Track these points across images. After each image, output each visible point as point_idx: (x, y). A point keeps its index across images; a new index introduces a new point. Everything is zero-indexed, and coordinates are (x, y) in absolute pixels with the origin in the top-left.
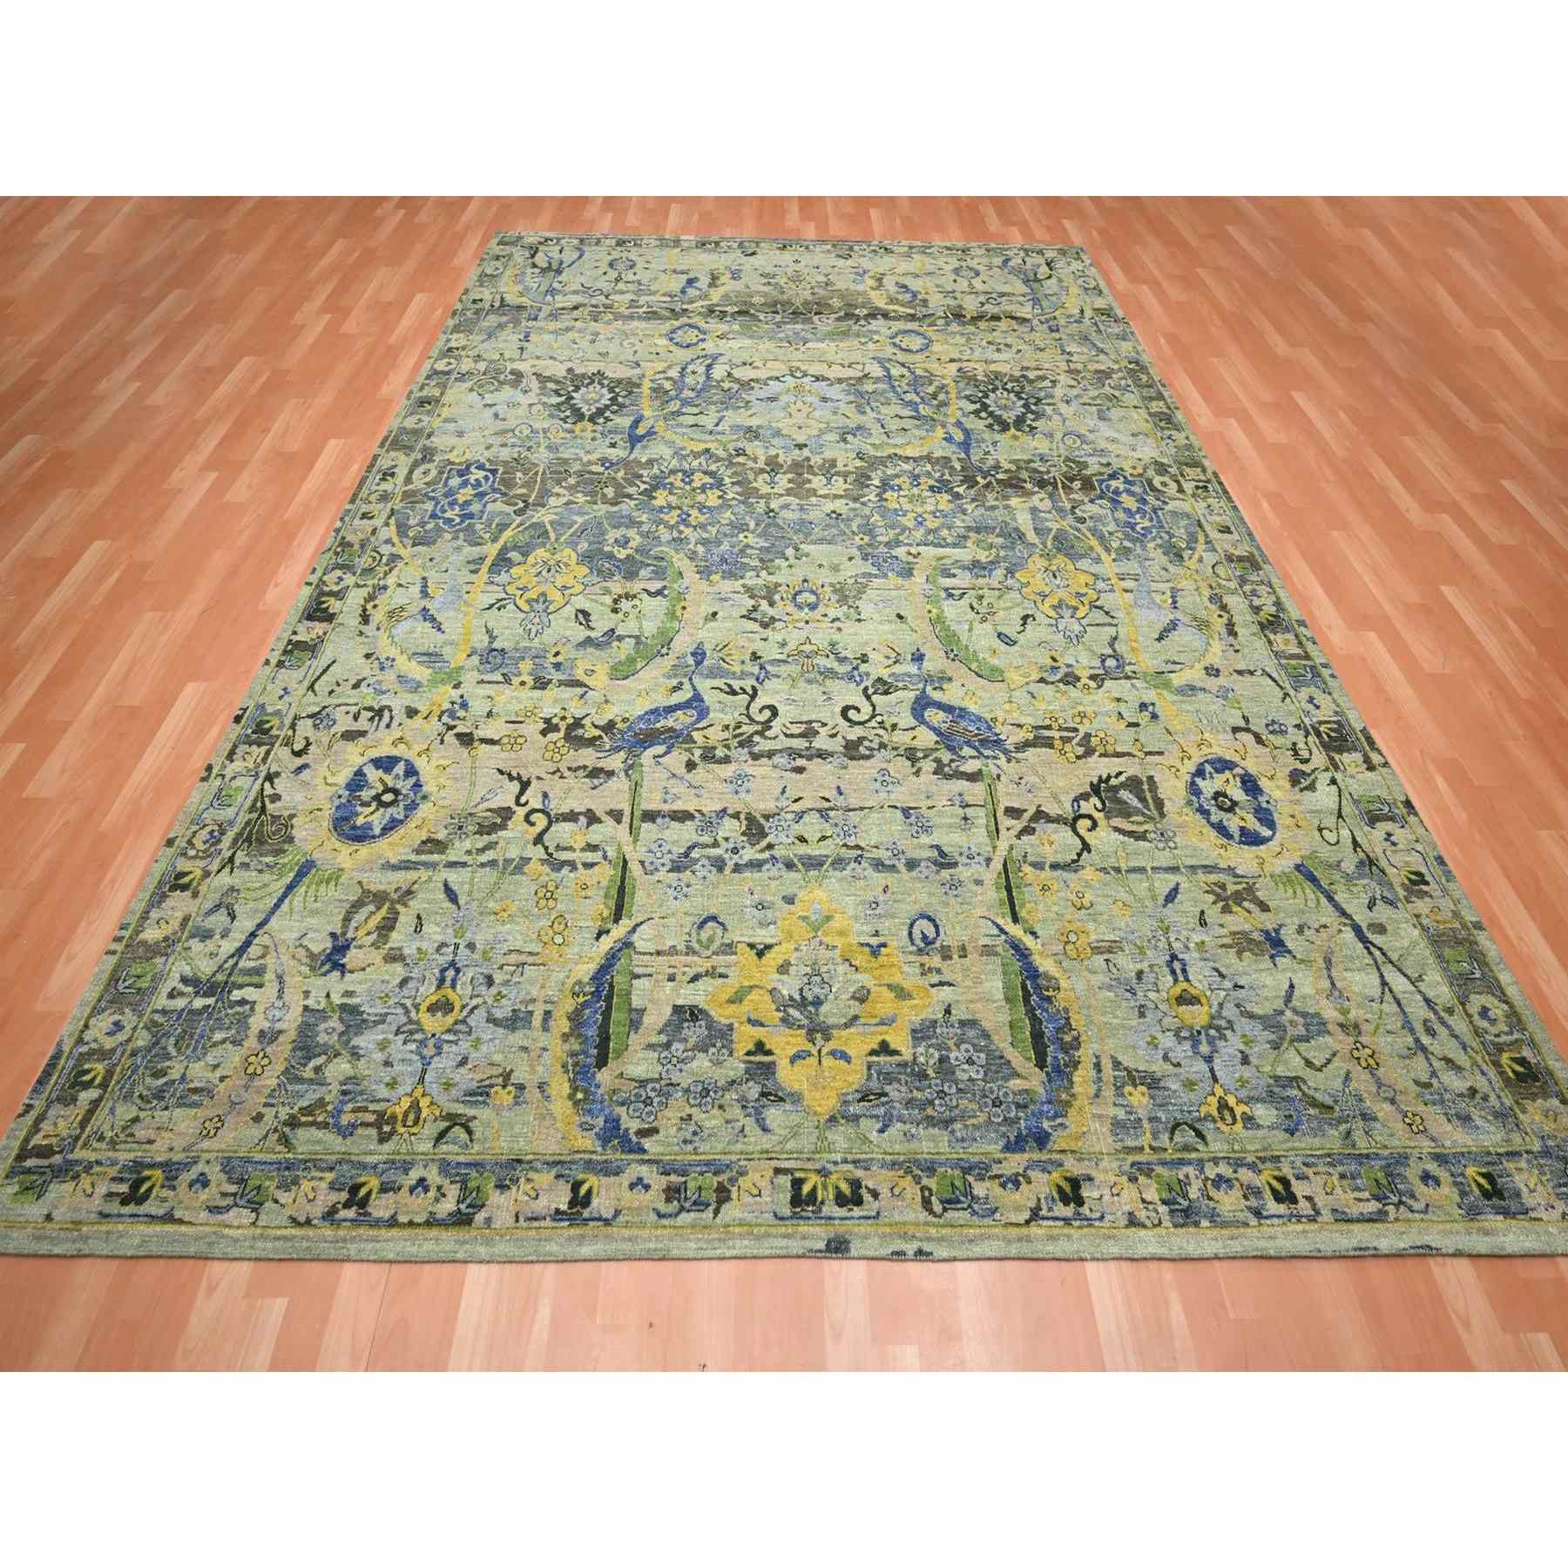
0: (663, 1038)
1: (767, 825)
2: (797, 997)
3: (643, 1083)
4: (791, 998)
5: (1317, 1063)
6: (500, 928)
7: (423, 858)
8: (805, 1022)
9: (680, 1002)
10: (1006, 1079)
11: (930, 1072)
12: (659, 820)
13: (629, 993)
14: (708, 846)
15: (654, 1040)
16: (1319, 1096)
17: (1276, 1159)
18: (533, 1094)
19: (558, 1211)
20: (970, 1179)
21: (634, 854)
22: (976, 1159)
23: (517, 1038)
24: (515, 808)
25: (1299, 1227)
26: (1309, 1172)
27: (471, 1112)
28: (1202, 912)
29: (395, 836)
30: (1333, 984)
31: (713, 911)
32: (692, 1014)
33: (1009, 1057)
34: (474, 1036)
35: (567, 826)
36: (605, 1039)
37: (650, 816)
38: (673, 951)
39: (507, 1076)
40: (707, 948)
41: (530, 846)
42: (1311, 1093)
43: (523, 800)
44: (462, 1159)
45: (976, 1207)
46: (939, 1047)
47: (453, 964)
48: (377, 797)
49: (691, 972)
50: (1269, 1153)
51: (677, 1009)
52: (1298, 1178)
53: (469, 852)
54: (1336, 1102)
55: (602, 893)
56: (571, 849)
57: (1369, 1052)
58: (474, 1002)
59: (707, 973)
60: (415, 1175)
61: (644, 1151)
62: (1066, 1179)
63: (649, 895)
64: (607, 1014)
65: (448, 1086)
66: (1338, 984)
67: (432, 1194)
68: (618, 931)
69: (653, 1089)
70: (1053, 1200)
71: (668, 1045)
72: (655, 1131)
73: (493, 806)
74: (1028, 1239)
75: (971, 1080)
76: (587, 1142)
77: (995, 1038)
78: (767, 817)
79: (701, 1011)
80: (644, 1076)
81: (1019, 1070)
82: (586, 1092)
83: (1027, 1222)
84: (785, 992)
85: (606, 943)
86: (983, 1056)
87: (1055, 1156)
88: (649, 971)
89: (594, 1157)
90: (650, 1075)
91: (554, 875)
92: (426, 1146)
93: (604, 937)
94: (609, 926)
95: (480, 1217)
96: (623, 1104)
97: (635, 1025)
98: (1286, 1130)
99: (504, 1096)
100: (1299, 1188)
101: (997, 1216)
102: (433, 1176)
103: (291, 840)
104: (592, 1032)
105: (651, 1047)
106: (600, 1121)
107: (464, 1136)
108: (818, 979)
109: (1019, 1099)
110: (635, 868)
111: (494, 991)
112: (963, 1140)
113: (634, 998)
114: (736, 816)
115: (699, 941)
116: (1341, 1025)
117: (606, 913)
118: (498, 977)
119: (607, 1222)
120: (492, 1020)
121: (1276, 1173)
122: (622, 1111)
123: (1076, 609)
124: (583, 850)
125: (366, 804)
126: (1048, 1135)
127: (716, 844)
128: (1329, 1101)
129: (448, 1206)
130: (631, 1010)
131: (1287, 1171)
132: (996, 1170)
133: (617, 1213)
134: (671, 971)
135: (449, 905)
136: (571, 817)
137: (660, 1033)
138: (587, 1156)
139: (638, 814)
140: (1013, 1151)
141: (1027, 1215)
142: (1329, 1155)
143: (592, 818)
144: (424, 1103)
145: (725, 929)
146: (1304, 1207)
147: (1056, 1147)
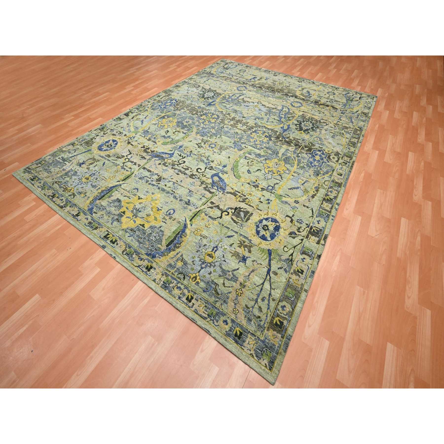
0: (111, 202)
2: (138, 209)
3: (102, 206)
4: (137, 209)
5: (226, 285)
6: (105, 173)
7: (106, 157)
8: (135, 213)
9: (119, 198)
10: (158, 244)
11: (146, 234)
12: (145, 170)
14: (149, 178)
15: (110, 201)
16: (218, 291)
17: (195, 293)
18: (86, 198)
19: (73, 215)
20: (135, 253)
21: (136, 173)
22: (139, 251)
23: (92, 189)
24: (125, 156)
25: (185, 306)
26: (199, 300)
27: (76, 195)
28: (233, 244)
29: (105, 152)
30: (249, 275)
31: (139, 188)
32: (119, 201)
33: (163, 241)
34: (87, 185)
35: (130, 163)
36: (103, 196)
37: (144, 168)
38: (126, 190)
39: (86, 193)
40: (132, 193)
41: (122, 163)
42: (218, 289)
43: (128, 156)
44: (69, 200)
45: (131, 258)
46: (152, 231)
47: (94, 174)
48: (108, 145)
49: (125, 195)
50: (194, 291)
51: (118, 199)
52: (196, 299)
53: (112, 159)
54: (221, 294)
55: (125, 176)
56: (127, 167)
57: (241, 292)
58: (92, 181)
59: (128, 197)
60: (62, 198)
61: (92, 215)
62: (151, 266)
63: (131, 180)
64: (107, 193)
65: (77, 189)
66: (250, 276)
67: (62, 202)
68: (121, 183)
69: (102, 208)
70: (144, 267)
71: (111, 203)
72: (97, 213)
73: (123, 155)
74: (133, 269)
75: (152, 240)
76: (86, 208)
77: (164, 236)
78: (163, 179)
79: (121, 201)
80: (103, 205)
81: (162, 244)
82: (93, 202)
83: (136, 266)
84: (137, 207)
85: (118, 183)
86: (158, 238)
87: (153, 261)
88: (120, 191)
89: (85, 211)
91: (121, 169)
92: (67, 195)
94: (121, 181)
95: (64, 208)
97: (109, 197)
98: (203, 290)
99: (83, 195)
100: (193, 301)
101: (132, 262)
102: (64, 200)
103: (91, 145)
104: (102, 194)
105: (108, 202)
106: (91, 207)
107: (73, 197)
108: (144, 208)
109: (157, 248)
110: (134, 175)
111: (96, 181)
112: (140, 247)
113: (113, 193)
114: (158, 176)
115: (132, 191)
116: (241, 283)
117: (122, 179)
118: (98, 179)
119: (78, 220)
120: (91, 185)
121: (192, 296)
122: (95, 207)
123: (274, 173)
124: (129, 168)
125: (106, 146)
126: (156, 257)
127: (150, 178)
128: (220, 293)
129: (62, 204)
130: (111, 195)
131: (195, 297)
132: (140, 255)
133: (80, 220)
134: (123, 193)
135: (102, 165)
136: (132, 162)
139: (143, 167)
140: (147, 255)
141: (137, 265)
142: (207, 301)
143: (135, 164)
144: (73, 190)
145: (138, 192)
146: (190, 304)
147: (155, 260)
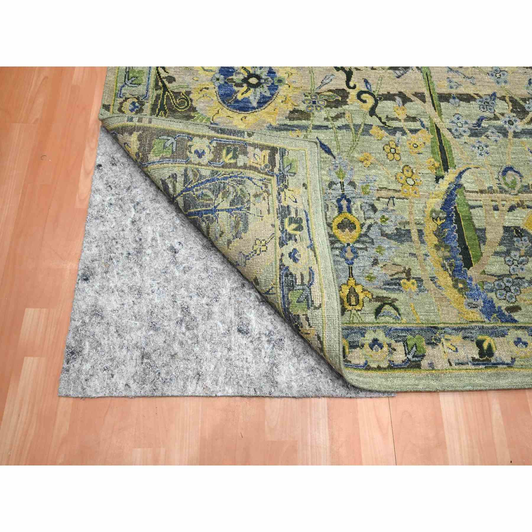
0: (504, 248)
1: (526, 106)
3: (500, 277)
6: (367, 172)
7: (296, 122)
9: (507, 224)
12: (451, 100)
13: (471, 219)
14: (490, 119)
15: (498, 249)
18: (428, 284)
19: (474, 359)
21: (444, 124)
23: (405, 247)
24: (348, 90)
27: (393, 296)
29: (269, 108)
31: (509, 164)
32: (517, 232)
34: (376, 245)
35: (389, 103)
36: (465, 251)
37: (444, 98)
38: (490, 190)
39: (408, 272)
40: (513, 188)
41: (368, 117)
43: (351, 84)
44: (398, 326)
47: (343, 196)
48: (245, 80)
49: (508, 204)
51: (507, 229)
53: (326, 119)
55: (429, 150)
56: (397, 119)
58: (368, 222)
59: (519, 205)
60: (369, 337)
61: (516, 321)
63: (462, 153)
64: (460, 231)
65: (371, 278)
67: (385, 349)
68: (450, 177)
69: (508, 281)
71: (508, 253)
72: (518, 308)
73: (332, 88)
76: (476, 315)
78: (524, 100)
79: (522, 230)
80: (499, 273)
82: (464, 283)
85: (444, 185)
88: (478, 203)
89: (484, 325)
90: (504, 273)
91: (392, 137)
92: (371, 318)
93: (441, 181)
94: (443, 173)
95: (424, 363)
96: (492, 291)
97: (482, 239)
99: (411, 286)
102: (381, 337)
103: (194, 109)
104: (454, 244)
105: (496, 253)
106: (480, 302)
107: (393, 312)
110: (445, 132)
111: (379, 215)
113: (475, 221)
114: (503, 98)
115: (506, 184)
117: (437, 164)
118: (379, 206)
119: (509, 365)
120: (383, 234)
122: (492, 295)
124: (406, 120)
125: (239, 85)
127: (496, 118)
129: (400, 356)
130: (476, 230)
133: (513, 360)
134: (494, 203)
135: (327, 155)
136: (389, 97)
137: (500, 245)
138: (480, 325)
139: (435, 96)
143: (405, 99)
144: (358, 289)
145: (521, 176)
